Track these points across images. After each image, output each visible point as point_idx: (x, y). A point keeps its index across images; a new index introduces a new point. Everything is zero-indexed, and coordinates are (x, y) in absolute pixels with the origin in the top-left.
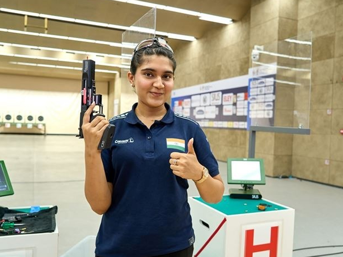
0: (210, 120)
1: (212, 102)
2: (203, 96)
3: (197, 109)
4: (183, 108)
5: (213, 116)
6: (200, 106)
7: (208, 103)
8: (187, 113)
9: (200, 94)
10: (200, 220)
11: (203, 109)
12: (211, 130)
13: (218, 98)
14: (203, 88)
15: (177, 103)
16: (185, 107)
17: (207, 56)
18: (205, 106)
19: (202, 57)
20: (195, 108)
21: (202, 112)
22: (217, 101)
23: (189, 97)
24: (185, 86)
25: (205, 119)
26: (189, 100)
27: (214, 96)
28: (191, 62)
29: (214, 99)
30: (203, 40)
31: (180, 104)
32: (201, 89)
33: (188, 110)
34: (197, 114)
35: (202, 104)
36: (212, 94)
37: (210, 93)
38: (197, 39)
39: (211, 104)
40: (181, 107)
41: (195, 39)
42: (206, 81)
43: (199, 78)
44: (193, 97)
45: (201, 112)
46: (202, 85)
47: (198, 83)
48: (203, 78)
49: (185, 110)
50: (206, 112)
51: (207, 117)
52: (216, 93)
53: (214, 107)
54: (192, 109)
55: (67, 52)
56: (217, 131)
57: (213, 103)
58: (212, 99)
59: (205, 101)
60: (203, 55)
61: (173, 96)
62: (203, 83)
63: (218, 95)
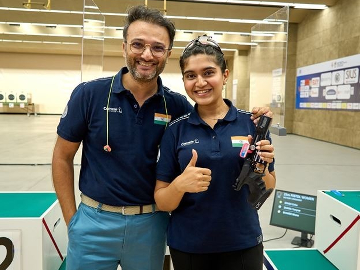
0: (344, 101)
1: (346, 80)
2: (334, 73)
3: (328, 89)
4: (310, 88)
5: (348, 97)
6: (331, 85)
7: (341, 82)
8: (316, 93)
9: (332, 71)
10: (331, 215)
11: (334, 88)
12: (344, 112)
13: (354, 76)
14: (335, 64)
15: (303, 82)
16: (312, 86)
17: (341, 25)
18: (337, 85)
19: (335, 28)
20: (324, 87)
21: (334, 93)
22: (354, 79)
23: (318, 75)
24: (314, 63)
25: (337, 100)
26: (318, 78)
27: (348, 73)
28: (321, 34)
29: (349, 76)
30: (336, 7)
31: (307, 83)
32: (332, 65)
33: (317, 90)
34: (328, 94)
35: (334, 83)
36: (346, 71)
37: (344, 69)
38: (329, 6)
39: (345, 83)
40: (308, 87)
41: (327, 7)
42: (340, 56)
43: (331, 53)
44: (322, 75)
45: (332, 92)
46: (334, 61)
47: (330, 59)
48: (335, 53)
49: (312, 89)
50: (339, 93)
51: (339, 98)
52: (352, 70)
53: (349, 86)
54: (321, 89)
55: (185, 32)
56: (353, 114)
57: (347, 82)
58: (346, 76)
59: (337, 79)
60: (337, 25)
61: (298, 75)
62: (336, 58)
63: (354, 72)
